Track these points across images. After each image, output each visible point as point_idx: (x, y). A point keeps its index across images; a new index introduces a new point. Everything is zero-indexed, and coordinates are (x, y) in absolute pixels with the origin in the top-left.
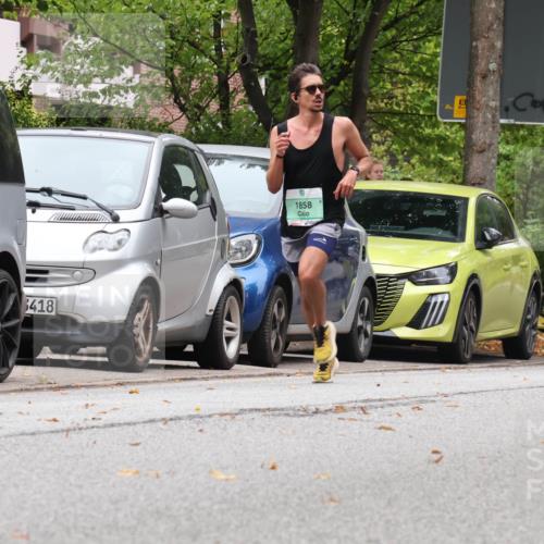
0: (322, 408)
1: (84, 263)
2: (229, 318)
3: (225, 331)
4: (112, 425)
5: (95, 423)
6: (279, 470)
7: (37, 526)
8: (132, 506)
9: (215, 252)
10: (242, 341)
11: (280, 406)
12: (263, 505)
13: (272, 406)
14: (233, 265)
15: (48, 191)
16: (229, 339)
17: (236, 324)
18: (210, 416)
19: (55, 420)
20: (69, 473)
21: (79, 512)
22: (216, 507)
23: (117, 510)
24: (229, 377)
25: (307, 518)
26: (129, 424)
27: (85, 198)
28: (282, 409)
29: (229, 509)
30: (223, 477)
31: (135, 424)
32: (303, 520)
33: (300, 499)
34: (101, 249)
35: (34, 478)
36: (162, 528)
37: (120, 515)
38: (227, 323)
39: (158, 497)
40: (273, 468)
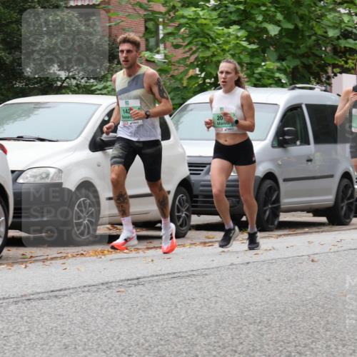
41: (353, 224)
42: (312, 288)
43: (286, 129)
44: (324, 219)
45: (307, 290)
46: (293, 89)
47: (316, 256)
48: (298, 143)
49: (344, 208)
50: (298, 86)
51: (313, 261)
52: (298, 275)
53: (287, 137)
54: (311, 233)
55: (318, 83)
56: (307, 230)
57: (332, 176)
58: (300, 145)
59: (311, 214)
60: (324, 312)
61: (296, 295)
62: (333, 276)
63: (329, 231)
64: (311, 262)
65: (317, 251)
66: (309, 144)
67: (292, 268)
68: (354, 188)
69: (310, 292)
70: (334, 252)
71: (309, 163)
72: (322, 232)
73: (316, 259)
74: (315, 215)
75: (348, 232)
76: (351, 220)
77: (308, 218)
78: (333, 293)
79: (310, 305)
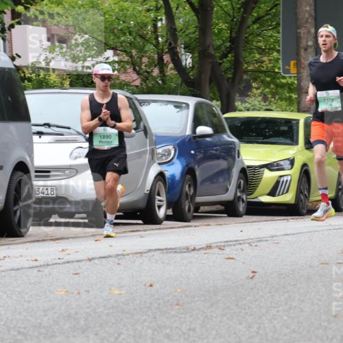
0: (198, 247)
1: (70, 166)
2: (159, 195)
3: (157, 203)
4: (68, 262)
5: (58, 261)
6: (154, 287)
8: (55, 313)
9: (148, 156)
11: (173, 247)
12: (135, 309)
14: (160, 164)
15: (48, 125)
16: (159, 207)
17: (163, 198)
18: (128, 255)
19: (36, 260)
20: (27, 293)
21: (22, 317)
22: (106, 312)
23: (46, 315)
24: (159, 229)
25: (158, 317)
26: (78, 261)
27: (69, 128)
28: (174, 249)
29: (113, 312)
30: (117, 292)
31: (82, 261)
32: (155, 318)
33: (159, 304)
34: (80, 157)
35: (4, 297)
37: (46, 319)
38: (158, 198)
39: (74, 306)
40: (151, 286)
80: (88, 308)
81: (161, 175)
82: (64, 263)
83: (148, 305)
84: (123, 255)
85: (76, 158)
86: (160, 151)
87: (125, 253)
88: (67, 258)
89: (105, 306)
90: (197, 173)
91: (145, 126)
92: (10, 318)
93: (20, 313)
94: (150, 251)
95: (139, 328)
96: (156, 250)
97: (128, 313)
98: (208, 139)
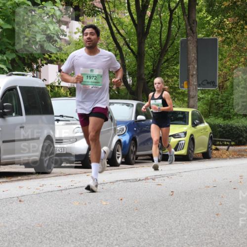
1: (73, 137)
2: (118, 151)
3: (117, 155)
4: (76, 188)
5: (72, 187)
6: (123, 200)
7: (45, 222)
8: (75, 214)
9: (112, 132)
10: (122, 158)
12: (115, 212)
13: (126, 179)
15: (62, 116)
16: (118, 158)
17: (120, 153)
18: (107, 183)
19: (60, 187)
20: (59, 204)
21: (59, 217)
22: (101, 214)
24: (118, 169)
25: (128, 216)
27: (73, 117)
30: (105, 203)
33: (127, 209)
35: (48, 206)
36: (83, 221)
37: (71, 217)
38: (117, 153)
39: (84, 211)
40: (121, 200)
41: (53, 173)
42: (17, 221)
43: (5, 104)
44: (32, 170)
45: (14, 223)
46: (10, 75)
47: (23, 197)
48: (14, 114)
49: (47, 161)
50: (14, 73)
51: (20, 201)
52: (9, 212)
53: (5, 110)
54: (23, 180)
55: (30, 71)
56: (19, 178)
57: (38, 138)
58: (15, 116)
59: (23, 166)
60: (25, 239)
61: (6, 227)
62: (34, 212)
63: (35, 179)
64: (19, 202)
65: (24, 194)
66: (21, 115)
67: (4, 207)
68: (54, 147)
69: (16, 224)
70: (37, 194)
71: (22, 129)
72: (31, 179)
73: (22, 200)
74: (26, 167)
75: (49, 179)
76: (52, 170)
77: (22, 169)
78: (33, 225)
79: (15, 234)
80: (92, 212)
81: (119, 141)
82: (75, 188)
83: (122, 210)
84: (104, 183)
85: (76, 133)
86: (118, 128)
87: (105, 182)
88: (76, 185)
89: (100, 211)
90: (137, 140)
91: (111, 116)
92: (53, 217)
93: (58, 215)
94: (117, 181)
95: (119, 222)
96: (120, 180)
97: (112, 214)
98: (143, 122)
